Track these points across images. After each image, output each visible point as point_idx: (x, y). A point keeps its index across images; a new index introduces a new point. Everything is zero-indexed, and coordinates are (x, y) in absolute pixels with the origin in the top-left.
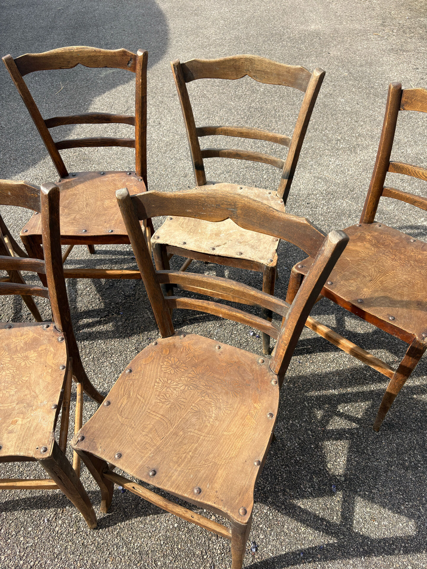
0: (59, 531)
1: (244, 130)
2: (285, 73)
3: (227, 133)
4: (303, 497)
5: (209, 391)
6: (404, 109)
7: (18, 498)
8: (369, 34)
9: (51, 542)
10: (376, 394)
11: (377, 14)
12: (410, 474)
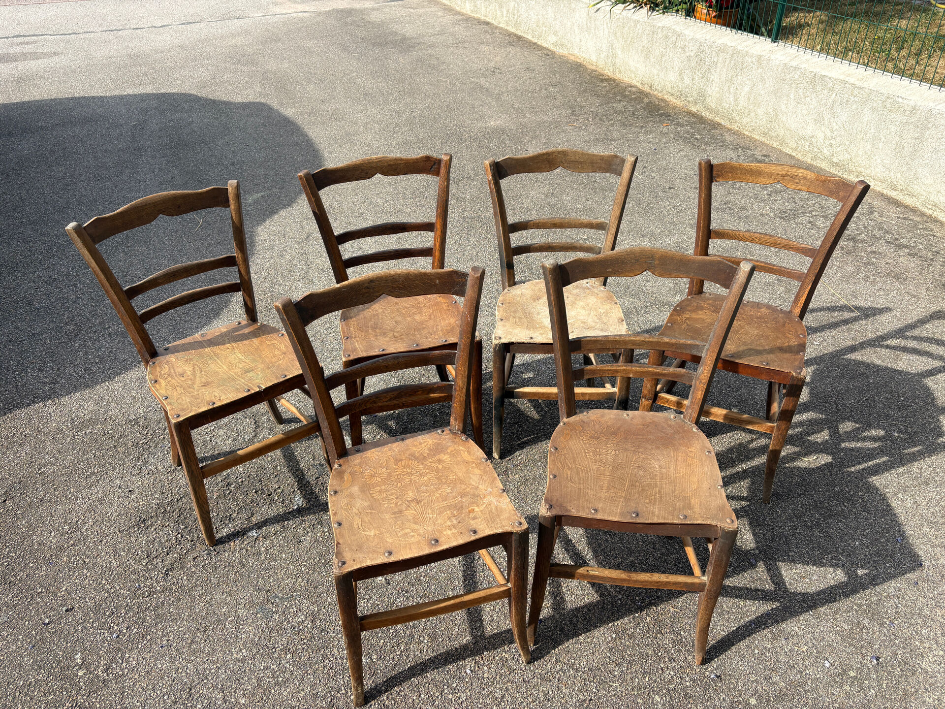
0: (490, 677)
1: (557, 221)
2: (599, 161)
4: (728, 577)
5: (640, 450)
6: (716, 181)
7: (421, 661)
8: (562, 125)
9: (487, 690)
10: (750, 471)
11: (561, 103)
12: (816, 532)
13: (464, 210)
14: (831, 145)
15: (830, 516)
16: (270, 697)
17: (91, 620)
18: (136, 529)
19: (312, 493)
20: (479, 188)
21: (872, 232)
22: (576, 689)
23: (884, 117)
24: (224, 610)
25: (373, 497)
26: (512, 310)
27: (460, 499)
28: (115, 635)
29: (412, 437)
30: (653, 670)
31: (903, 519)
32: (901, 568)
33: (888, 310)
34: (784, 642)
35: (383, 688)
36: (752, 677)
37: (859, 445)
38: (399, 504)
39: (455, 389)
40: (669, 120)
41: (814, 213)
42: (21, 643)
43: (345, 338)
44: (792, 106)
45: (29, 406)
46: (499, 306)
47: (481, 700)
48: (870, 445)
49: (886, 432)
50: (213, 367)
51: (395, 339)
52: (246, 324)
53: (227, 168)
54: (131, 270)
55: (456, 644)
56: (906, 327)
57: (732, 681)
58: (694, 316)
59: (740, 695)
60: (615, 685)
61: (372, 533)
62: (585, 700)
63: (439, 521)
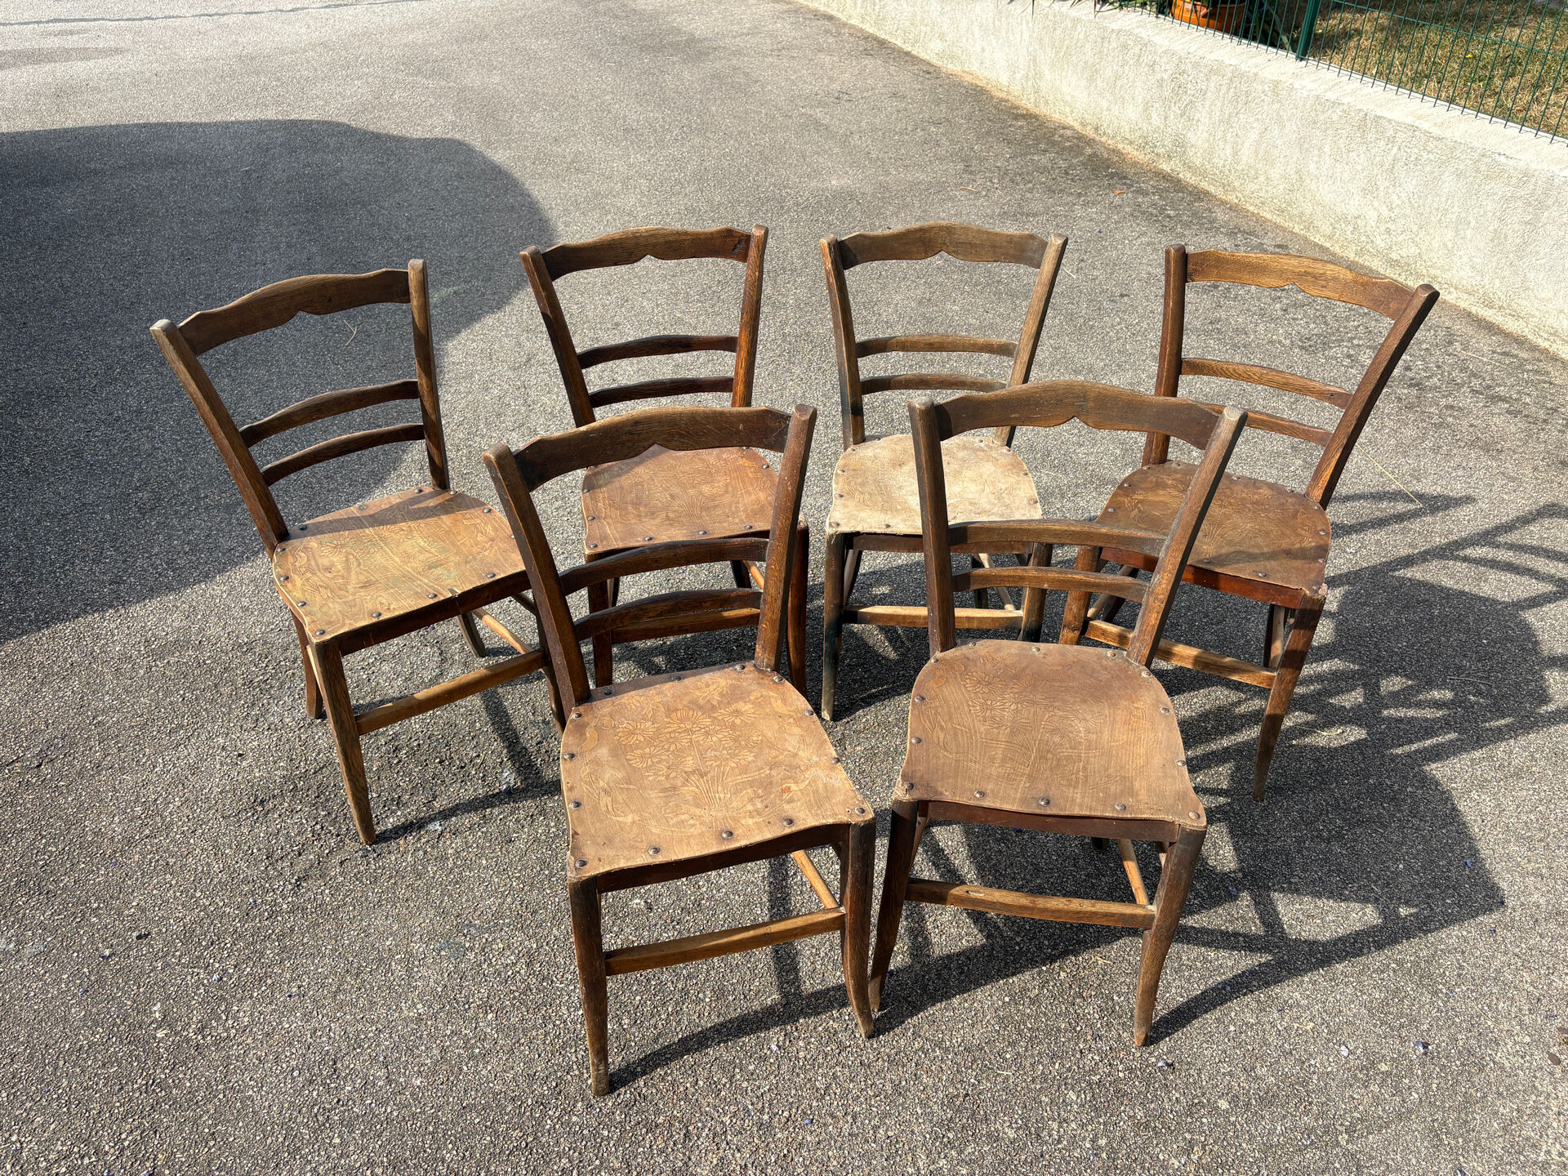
0: (809, 1057)
1: (935, 339)
2: (1005, 244)
3: (905, 346)
4: (1191, 913)
5: (1057, 704)
6: (1193, 280)
7: (700, 1029)
8: (949, 189)
9: (802, 1076)
10: (1235, 751)
11: (947, 152)
12: (1336, 848)
13: (784, 323)
14: (1388, 231)
15: (1360, 823)
16: (461, 1077)
17: (178, 953)
18: (249, 814)
19: (531, 765)
20: (810, 288)
21: (1450, 374)
22: (944, 1078)
23: (1476, 186)
24: (388, 943)
25: (630, 765)
26: (859, 480)
27: (768, 772)
28: (216, 977)
29: (694, 675)
30: (1067, 1053)
31: (1477, 830)
32: (1470, 907)
33: (1469, 500)
34: (1276, 1015)
35: (639, 1069)
36: (1224, 1068)
37: (1411, 713)
38: (671, 776)
39: (764, 600)
40: (1125, 184)
41: (1355, 342)
42: (67, 985)
43: (590, 518)
44: (1326, 166)
45: (77, 617)
46: (837, 474)
47: (793, 1092)
48: (1428, 713)
49: (1456, 695)
50: (379, 558)
51: (670, 522)
52: (430, 493)
53: (398, 245)
54: (242, 407)
55: (756, 1006)
56: (1497, 528)
57: (1192, 1072)
58: (1151, 498)
59: (1204, 1094)
60: (1005, 1073)
61: (629, 819)
62: (957, 1096)
63: (734, 804)
